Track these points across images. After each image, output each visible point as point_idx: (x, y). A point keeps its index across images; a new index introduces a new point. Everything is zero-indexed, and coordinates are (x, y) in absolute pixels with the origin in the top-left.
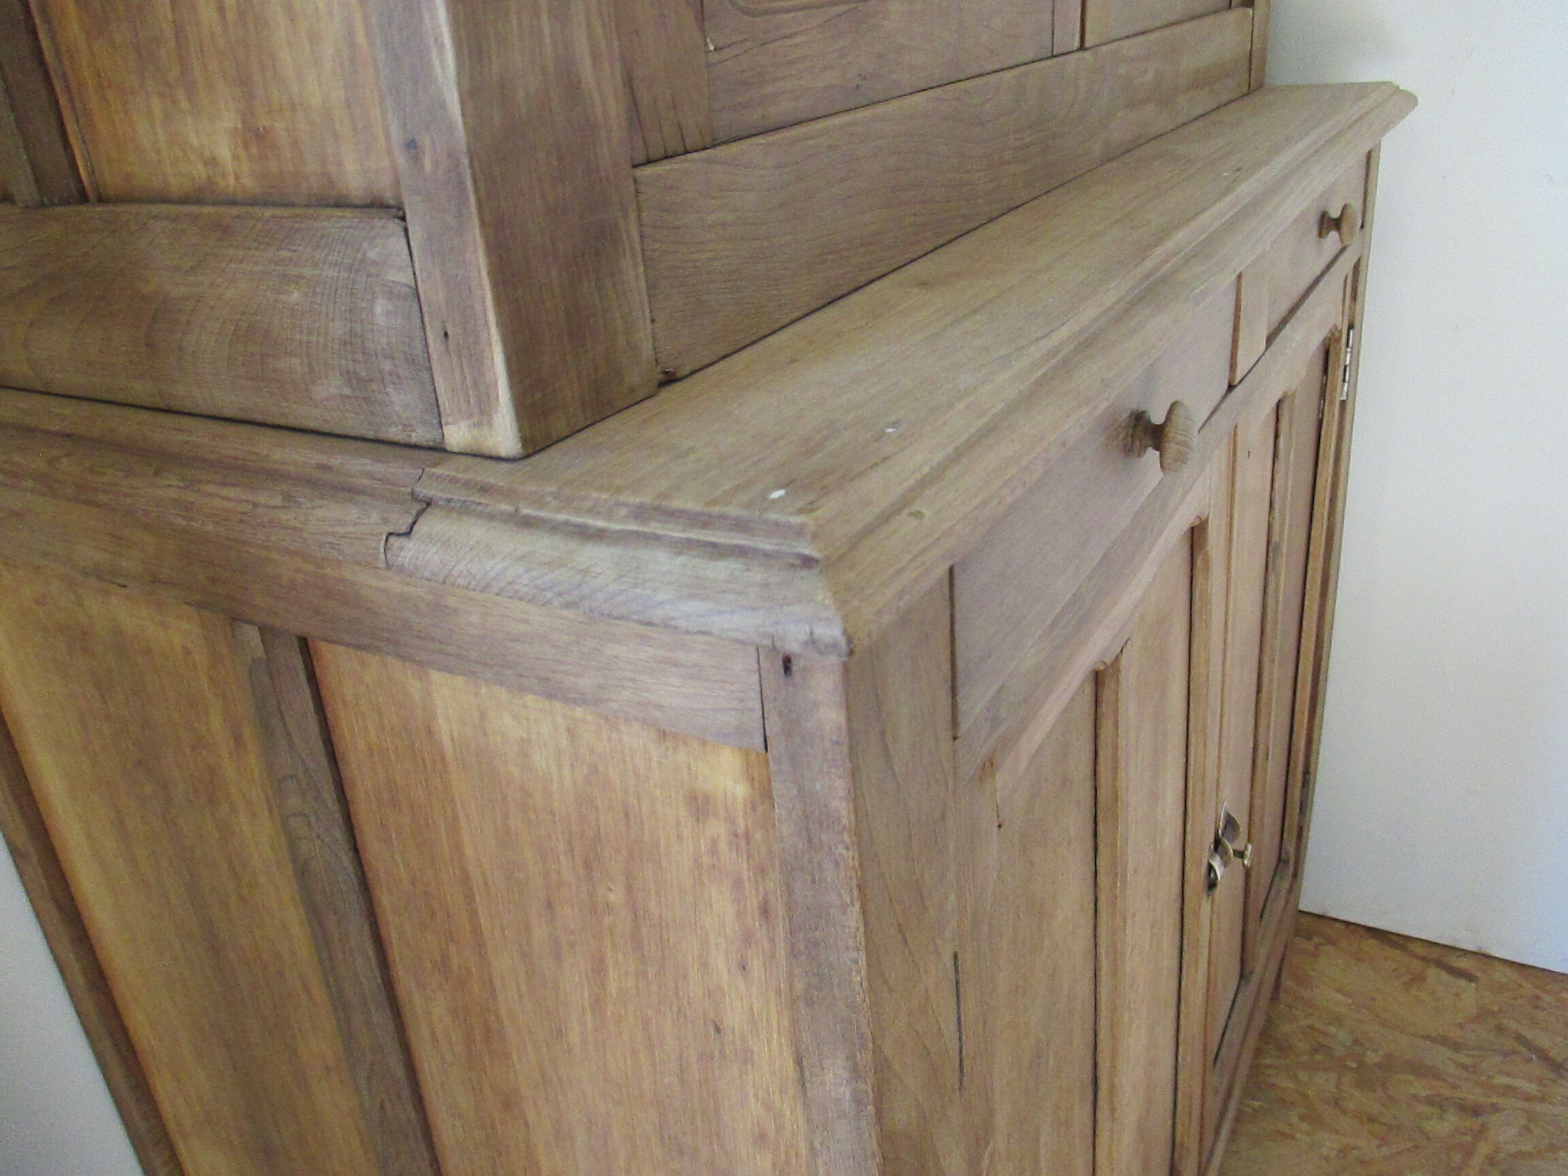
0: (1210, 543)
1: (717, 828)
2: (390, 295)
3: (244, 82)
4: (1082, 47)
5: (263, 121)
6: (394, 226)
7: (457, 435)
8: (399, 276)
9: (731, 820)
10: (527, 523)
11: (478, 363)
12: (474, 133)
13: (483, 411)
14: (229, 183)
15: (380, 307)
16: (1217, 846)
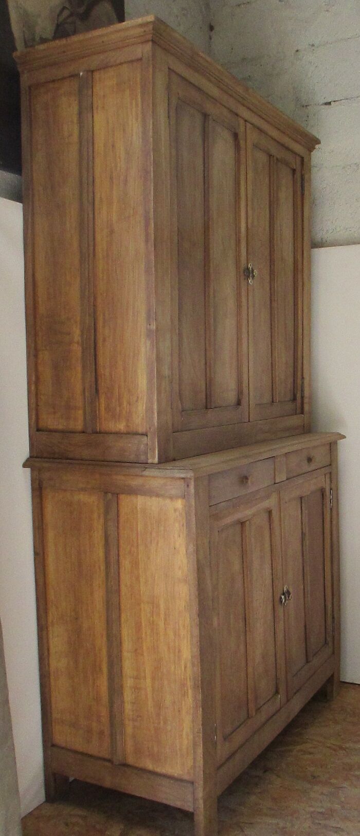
0: (273, 515)
1: (177, 513)
2: (144, 445)
3: (128, 420)
4: (249, 421)
5: (129, 425)
6: (146, 437)
7: (150, 461)
8: (145, 442)
9: (180, 512)
10: (159, 469)
11: (154, 452)
12: (158, 426)
13: (154, 458)
14: (122, 431)
15: (142, 446)
16: (284, 594)
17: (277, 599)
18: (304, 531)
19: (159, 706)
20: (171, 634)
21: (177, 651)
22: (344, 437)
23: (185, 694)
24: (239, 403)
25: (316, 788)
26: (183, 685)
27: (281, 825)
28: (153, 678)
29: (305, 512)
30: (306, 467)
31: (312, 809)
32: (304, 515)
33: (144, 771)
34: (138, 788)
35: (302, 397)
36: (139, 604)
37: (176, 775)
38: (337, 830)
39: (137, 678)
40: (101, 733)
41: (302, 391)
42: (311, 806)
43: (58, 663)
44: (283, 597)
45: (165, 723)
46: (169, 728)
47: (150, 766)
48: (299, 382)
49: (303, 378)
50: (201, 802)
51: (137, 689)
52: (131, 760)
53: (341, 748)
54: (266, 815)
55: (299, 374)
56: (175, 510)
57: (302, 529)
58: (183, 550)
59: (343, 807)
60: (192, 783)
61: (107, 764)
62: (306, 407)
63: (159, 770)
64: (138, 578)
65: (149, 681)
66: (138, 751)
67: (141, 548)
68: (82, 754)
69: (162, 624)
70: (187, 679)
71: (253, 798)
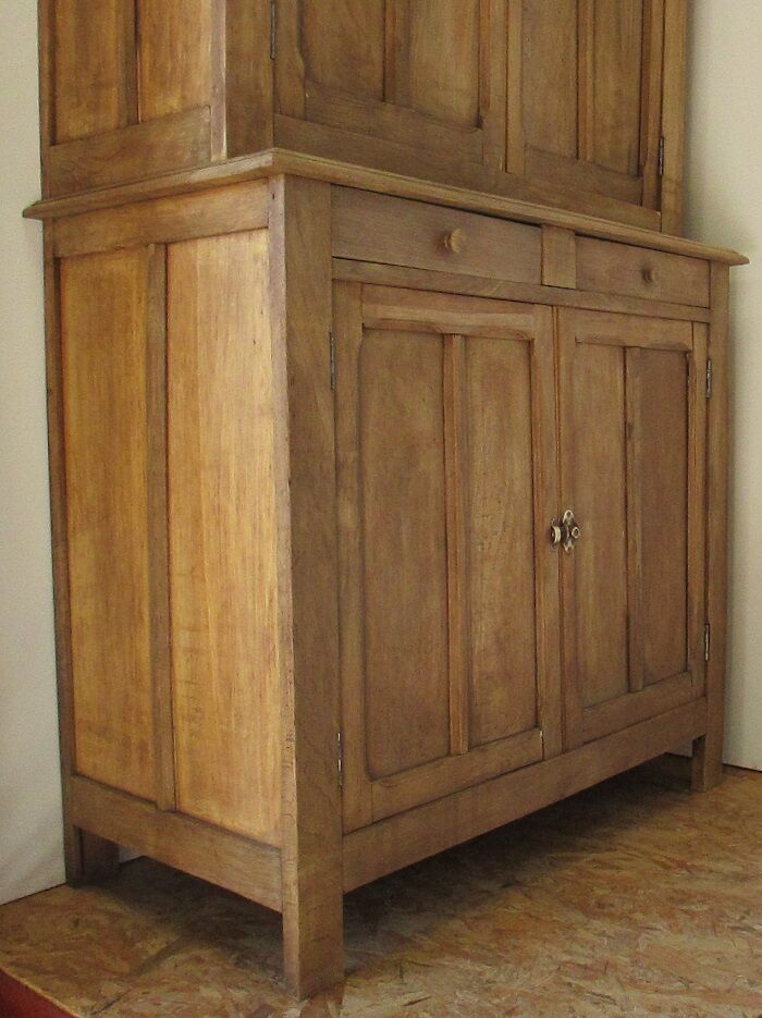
0: (537, 351)
2: (204, 127)
5: (186, 93)
6: (209, 108)
7: (213, 158)
8: (208, 120)
9: (262, 260)
13: (220, 150)
14: (175, 111)
15: (202, 130)
16: (561, 525)
17: (542, 530)
18: (629, 421)
19: (228, 686)
20: (248, 529)
21: (257, 567)
22: (745, 261)
23: (269, 661)
24: (479, 123)
25: (597, 924)
26: (268, 639)
27: (488, 975)
28: (221, 629)
29: (635, 382)
30: (635, 286)
31: (566, 958)
32: (629, 385)
33: (206, 823)
34: (196, 861)
35: (659, 177)
36: (196, 473)
37: (256, 834)
38: (600, 1000)
39: (194, 629)
40: (142, 747)
41: (660, 164)
42: (569, 952)
43: (84, 610)
44: (557, 531)
45: (239, 724)
46: (245, 732)
47: (216, 814)
48: (651, 141)
49: (661, 137)
50: (294, 891)
51: (194, 651)
52: (187, 803)
53: (682, 865)
54: (466, 956)
55: (652, 127)
56: (256, 258)
57: (625, 414)
58: (267, 345)
59: (635, 963)
60: (279, 850)
61: (148, 808)
62: (669, 200)
63: (228, 823)
64: (196, 416)
65: (213, 634)
66: (198, 785)
67: (202, 352)
68: (116, 790)
69: (232, 508)
70: (273, 628)
71: (456, 925)
